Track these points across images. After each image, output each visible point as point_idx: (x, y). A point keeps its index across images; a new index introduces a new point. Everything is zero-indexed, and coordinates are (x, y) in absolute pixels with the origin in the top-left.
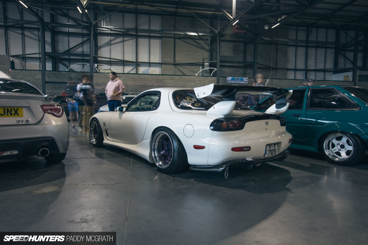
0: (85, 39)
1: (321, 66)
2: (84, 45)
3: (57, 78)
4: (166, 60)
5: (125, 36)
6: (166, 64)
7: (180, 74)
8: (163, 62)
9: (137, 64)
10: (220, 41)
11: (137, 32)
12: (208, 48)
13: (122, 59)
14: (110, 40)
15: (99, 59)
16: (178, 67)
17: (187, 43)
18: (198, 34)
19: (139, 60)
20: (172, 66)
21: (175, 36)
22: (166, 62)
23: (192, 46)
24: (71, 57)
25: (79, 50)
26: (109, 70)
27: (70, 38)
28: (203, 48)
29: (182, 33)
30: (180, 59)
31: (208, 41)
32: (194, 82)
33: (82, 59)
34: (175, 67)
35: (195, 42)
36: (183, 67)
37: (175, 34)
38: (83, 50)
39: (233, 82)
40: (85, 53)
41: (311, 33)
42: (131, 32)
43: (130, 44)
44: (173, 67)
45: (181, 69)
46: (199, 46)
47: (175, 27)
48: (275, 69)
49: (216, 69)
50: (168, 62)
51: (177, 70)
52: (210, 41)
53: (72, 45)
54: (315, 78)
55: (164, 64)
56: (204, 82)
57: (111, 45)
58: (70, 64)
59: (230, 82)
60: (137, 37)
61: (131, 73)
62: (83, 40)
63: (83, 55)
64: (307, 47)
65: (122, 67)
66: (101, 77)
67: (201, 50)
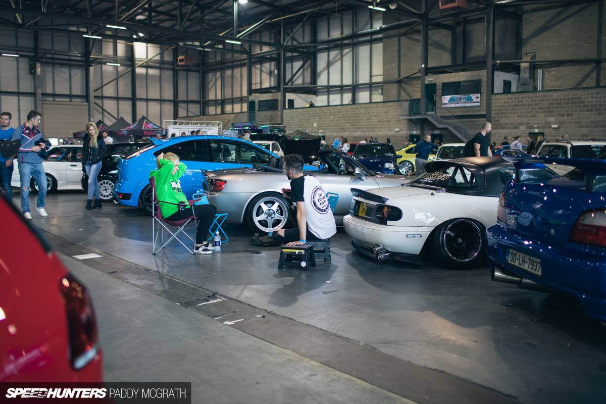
15: (318, 88)
39: (453, 106)
59: (448, 106)
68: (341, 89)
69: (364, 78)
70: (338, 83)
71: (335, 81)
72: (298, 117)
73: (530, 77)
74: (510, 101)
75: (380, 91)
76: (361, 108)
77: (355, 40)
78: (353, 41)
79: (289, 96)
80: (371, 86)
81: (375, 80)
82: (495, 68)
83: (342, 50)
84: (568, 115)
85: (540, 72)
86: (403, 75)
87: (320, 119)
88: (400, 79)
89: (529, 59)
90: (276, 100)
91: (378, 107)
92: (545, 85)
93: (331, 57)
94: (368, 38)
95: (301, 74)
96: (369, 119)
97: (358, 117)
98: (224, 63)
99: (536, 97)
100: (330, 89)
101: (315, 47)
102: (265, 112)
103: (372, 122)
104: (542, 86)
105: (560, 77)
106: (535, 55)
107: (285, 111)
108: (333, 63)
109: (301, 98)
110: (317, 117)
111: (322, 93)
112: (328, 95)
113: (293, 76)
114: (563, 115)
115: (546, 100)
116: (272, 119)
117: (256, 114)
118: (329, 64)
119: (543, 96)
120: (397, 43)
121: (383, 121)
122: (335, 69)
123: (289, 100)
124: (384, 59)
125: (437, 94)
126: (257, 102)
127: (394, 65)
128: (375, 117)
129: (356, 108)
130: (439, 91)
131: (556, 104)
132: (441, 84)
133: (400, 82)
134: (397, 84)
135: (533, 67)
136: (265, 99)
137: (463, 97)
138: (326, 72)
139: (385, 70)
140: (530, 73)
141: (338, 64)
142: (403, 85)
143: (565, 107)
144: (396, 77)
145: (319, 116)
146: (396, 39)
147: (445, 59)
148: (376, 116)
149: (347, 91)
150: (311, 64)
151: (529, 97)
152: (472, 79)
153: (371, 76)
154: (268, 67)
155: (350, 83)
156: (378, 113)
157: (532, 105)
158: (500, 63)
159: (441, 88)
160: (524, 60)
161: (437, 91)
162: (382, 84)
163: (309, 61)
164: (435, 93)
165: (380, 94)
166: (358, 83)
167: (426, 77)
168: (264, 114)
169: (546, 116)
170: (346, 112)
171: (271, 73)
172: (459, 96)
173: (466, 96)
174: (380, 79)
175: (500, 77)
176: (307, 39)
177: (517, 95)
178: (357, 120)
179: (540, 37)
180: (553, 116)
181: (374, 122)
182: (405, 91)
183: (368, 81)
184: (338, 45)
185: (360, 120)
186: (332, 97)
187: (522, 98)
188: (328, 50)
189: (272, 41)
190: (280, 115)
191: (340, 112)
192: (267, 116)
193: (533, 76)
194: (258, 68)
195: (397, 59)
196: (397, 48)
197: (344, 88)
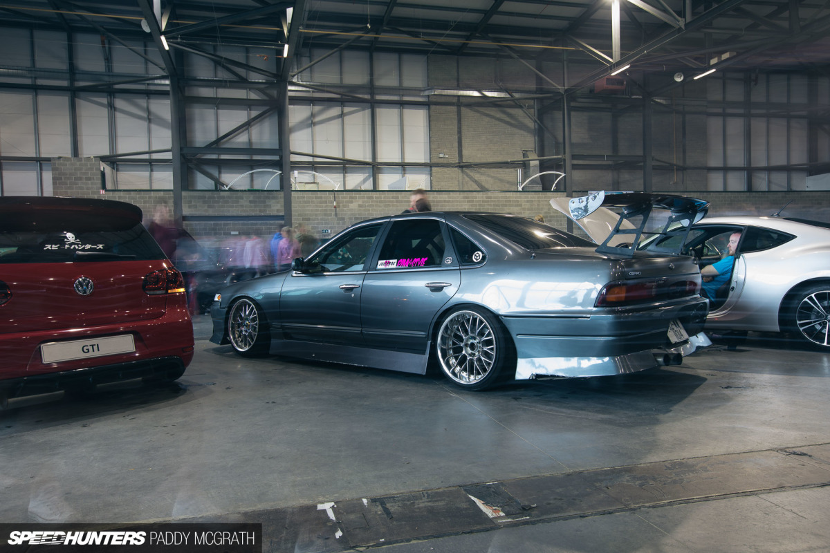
0: (254, 113)
1: (779, 159)
2: (253, 128)
3: (209, 207)
4: (441, 155)
5: (347, 104)
6: (442, 166)
7: (475, 187)
8: (435, 161)
9: (375, 168)
10: (571, 109)
11: (372, 94)
12: (531, 124)
13: (341, 157)
14: (312, 114)
16: (468, 171)
17: (488, 115)
18: (512, 96)
19: (379, 157)
20: (456, 169)
21: (459, 100)
22: (441, 161)
23: (497, 122)
24: (223, 157)
25: (242, 139)
26: (312, 183)
27: (220, 111)
28: (521, 126)
29: (476, 94)
30: (472, 153)
31: (532, 110)
32: (517, 206)
33: (250, 160)
34: (462, 172)
35: (505, 113)
36: (479, 172)
37: (459, 96)
38: (250, 140)
40: (254, 147)
41: (756, 84)
42: (360, 94)
43: (357, 120)
44: (456, 172)
45: (477, 176)
46: (513, 122)
47: (458, 80)
48: (682, 169)
49: (563, 175)
50: (445, 161)
51: (467, 179)
52: (538, 110)
53: (225, 128)
54: (769, 186)
55: (438, 165)
56: (538, 205)
57: (313, 124)
58: (220, 173)
60: (373, 105)
61: (363, 189)
62: (249, 115)
63: (250, 150)
64: (748, 116)
65: (339, 177)
66: (308, 202)
67: (516, 131)
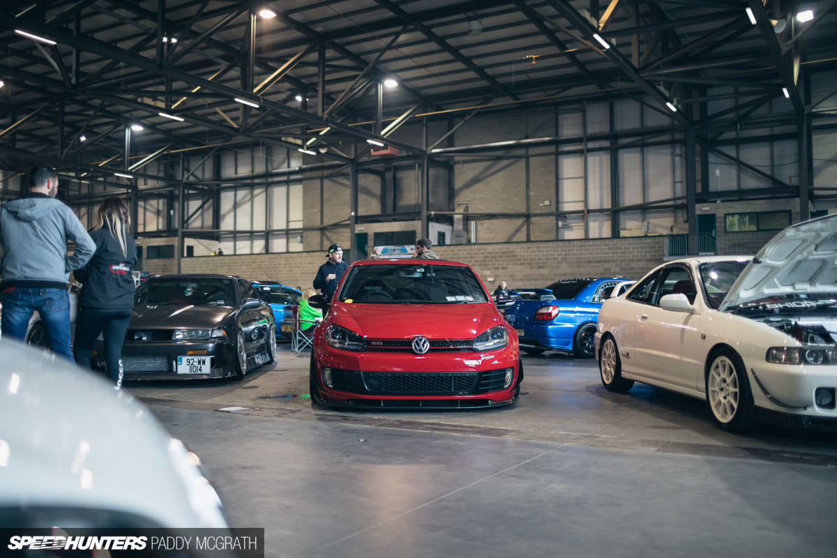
68: (251, 235)
69: (279, 223)
70: (248, 228)
71: (243, 225)
72: (200, 267)
73: (464, 229)
74: (446, 253)
75: (299, 238)
76: (281, 258)
77: (270, 180)
78: (266, 181)
79: (189, 242)
80: (288, 233)
81: (292, 226)
82: (430, 219)
83: (252, 190)
84: (503, 268)
85: (473, 224)
86: (327, 222)
87: (229, 269)
88: (322, 226)
89: (462, 211)
90: (172, 247)
91: (301, 257)
92: (478, 237)
93: (238, 198)
94: (285, 178)
95: (199, 216)
96: (291, 271)
97: (277, 268)
98: (92, 197)
99: (472, 250)
100: (237, 235)
101: (218, 185)
102: (155, 261)
103: (294, 274)
104: (476, 239)
105: (493, 230)
106: (467, 207)
107: (183, 260)
108: (241, 205)
109: (202, 244)
110: (226, 267)
111: (227, 239)
112: (235, 241)
113: (189, 218)
114: (498, 269)
115: (481, 254)
116: (166, 268)
117: (144, 262)
118: (236, 206)
119: (478, 250)
120: (319, 187)
121: (307, 273)
122: (244, 211)
123: (188, 247)
124: (304, 203)
125: (369, 244)
126: (145, 247)
127: (316, 210)
128: (297, 269)
129: (274, 258)
130: (371, 242)
131: (491, 257)
132: (373, 234)
133: (322, 230)
134: (319, 232)
135: (467, 218)
136: (156, 244)
137: (397, 248)
138: (232, 214)
139: (305, 216)
140: (464, 224)
141: (248, 205)
142: (327, 233)
143: (499, 261)
144: (318, 223)
145: (228, 266)
146: (318, 182)
147: (373, 207)
148: (299, 267)
149: (259, 237)
150: (213, 203)
151: (464, 250)
152: (406, 230)
153: (288, 222)
154: (156, 205)
155: (263, 228)
156: (301, 264)
157: (467, 258)
158: (435, 215)
159: (373, 237)
160: (457, 211)
161: (369, 242)
162: (301, 231)
163: (211, 201)
164: (367, 243)
165: (298, 242)
166: (272, 229)
167: (356, 226)
168: (154, 263)
169: (482, 269)
170: (262, 262)
171: (158, 213)
172: (392, 247)
173: (400, 248)
174: (299, 225)
175: (435, 228)
176: (208, 174)
177: (452, 248)
178: (276, 271)
179: (472, 189)
180: (488, 269)
181: (297, 274)
182: (329, 239)
183: (284, 227)
184: (248, 183)
185: (280, 271)
186: (240, 244)
187: (458, 250)
188: (235, 188)
189: (161, 174)
190: (177, 264)
191: (255, 262)
192: (160, 265)
193: (466, 228)
194: (141, 206)
195: (319, 203)
196: (319, 191)
197: (255, 234)
